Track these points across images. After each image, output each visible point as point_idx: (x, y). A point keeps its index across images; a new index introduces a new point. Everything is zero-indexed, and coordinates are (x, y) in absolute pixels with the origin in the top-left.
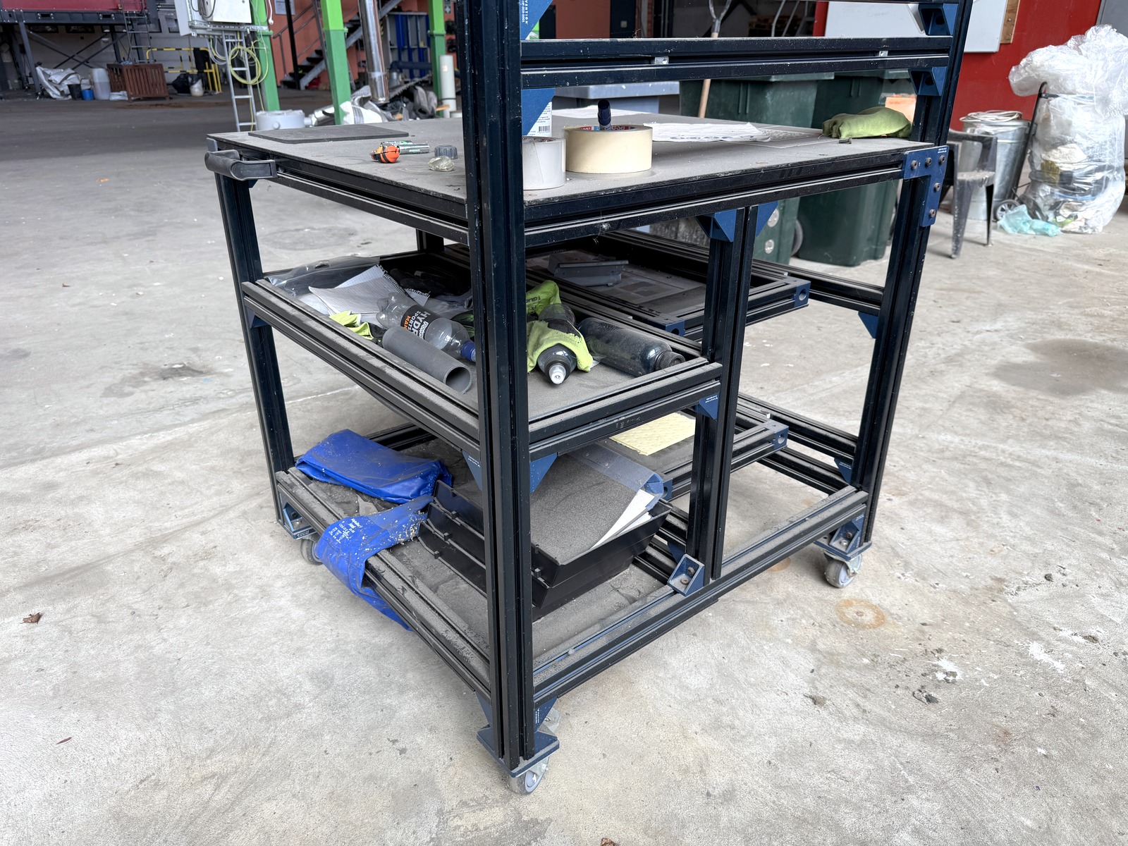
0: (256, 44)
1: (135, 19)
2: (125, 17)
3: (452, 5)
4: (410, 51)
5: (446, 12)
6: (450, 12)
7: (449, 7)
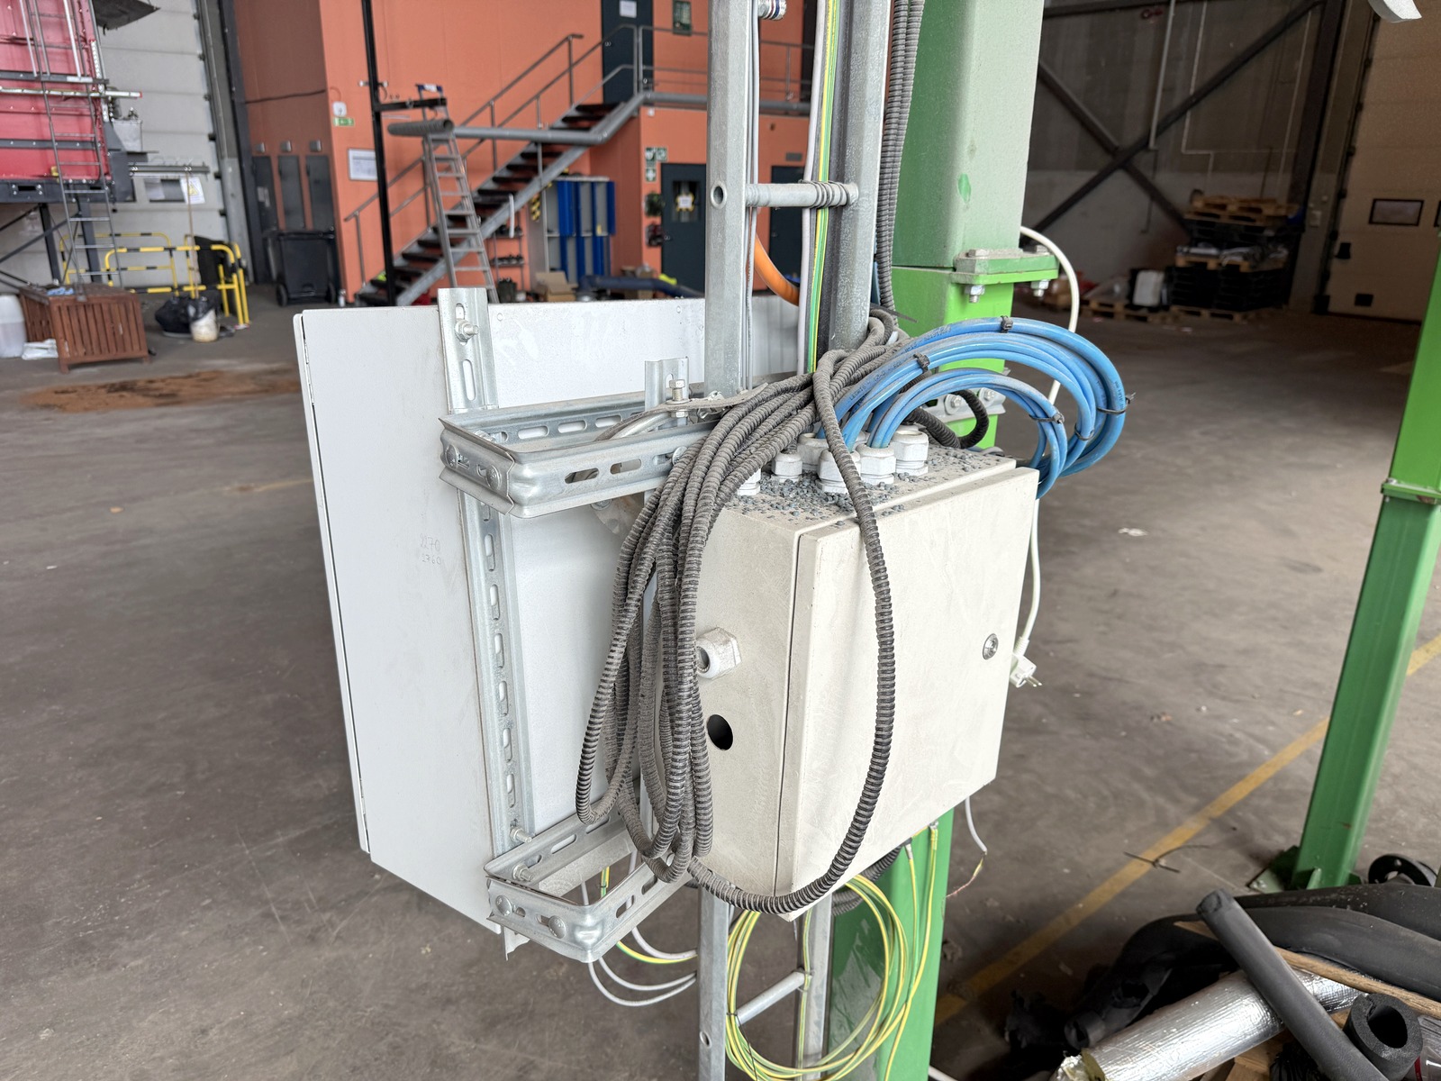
1: (85, 196)
2: (65, 192)
3: (657, 167)
4: (580, 242)
5: (647, 179)
6: (654, 179)
7: (654, 171)
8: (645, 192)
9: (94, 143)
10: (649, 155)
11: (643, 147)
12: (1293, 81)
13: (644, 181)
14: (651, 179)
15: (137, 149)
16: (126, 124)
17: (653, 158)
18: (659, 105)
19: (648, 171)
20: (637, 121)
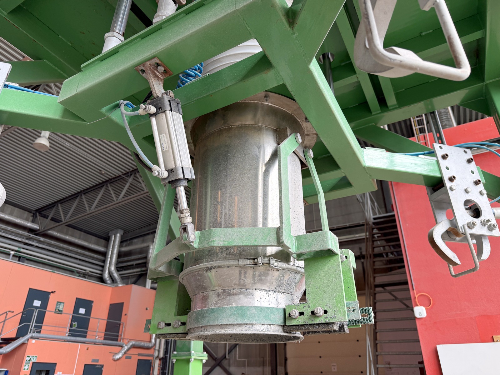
3: (30, 364)
5: (24, 369)
6: (28, 369)
7: (28, 366)
8: (21, 374)
10: (28, 359)
11: (26, 355)
13: (22, 370)
14: (26, 369)
17: (30, 360)
18: (38, 339)
19: (25, 365)
20: (26, 345)
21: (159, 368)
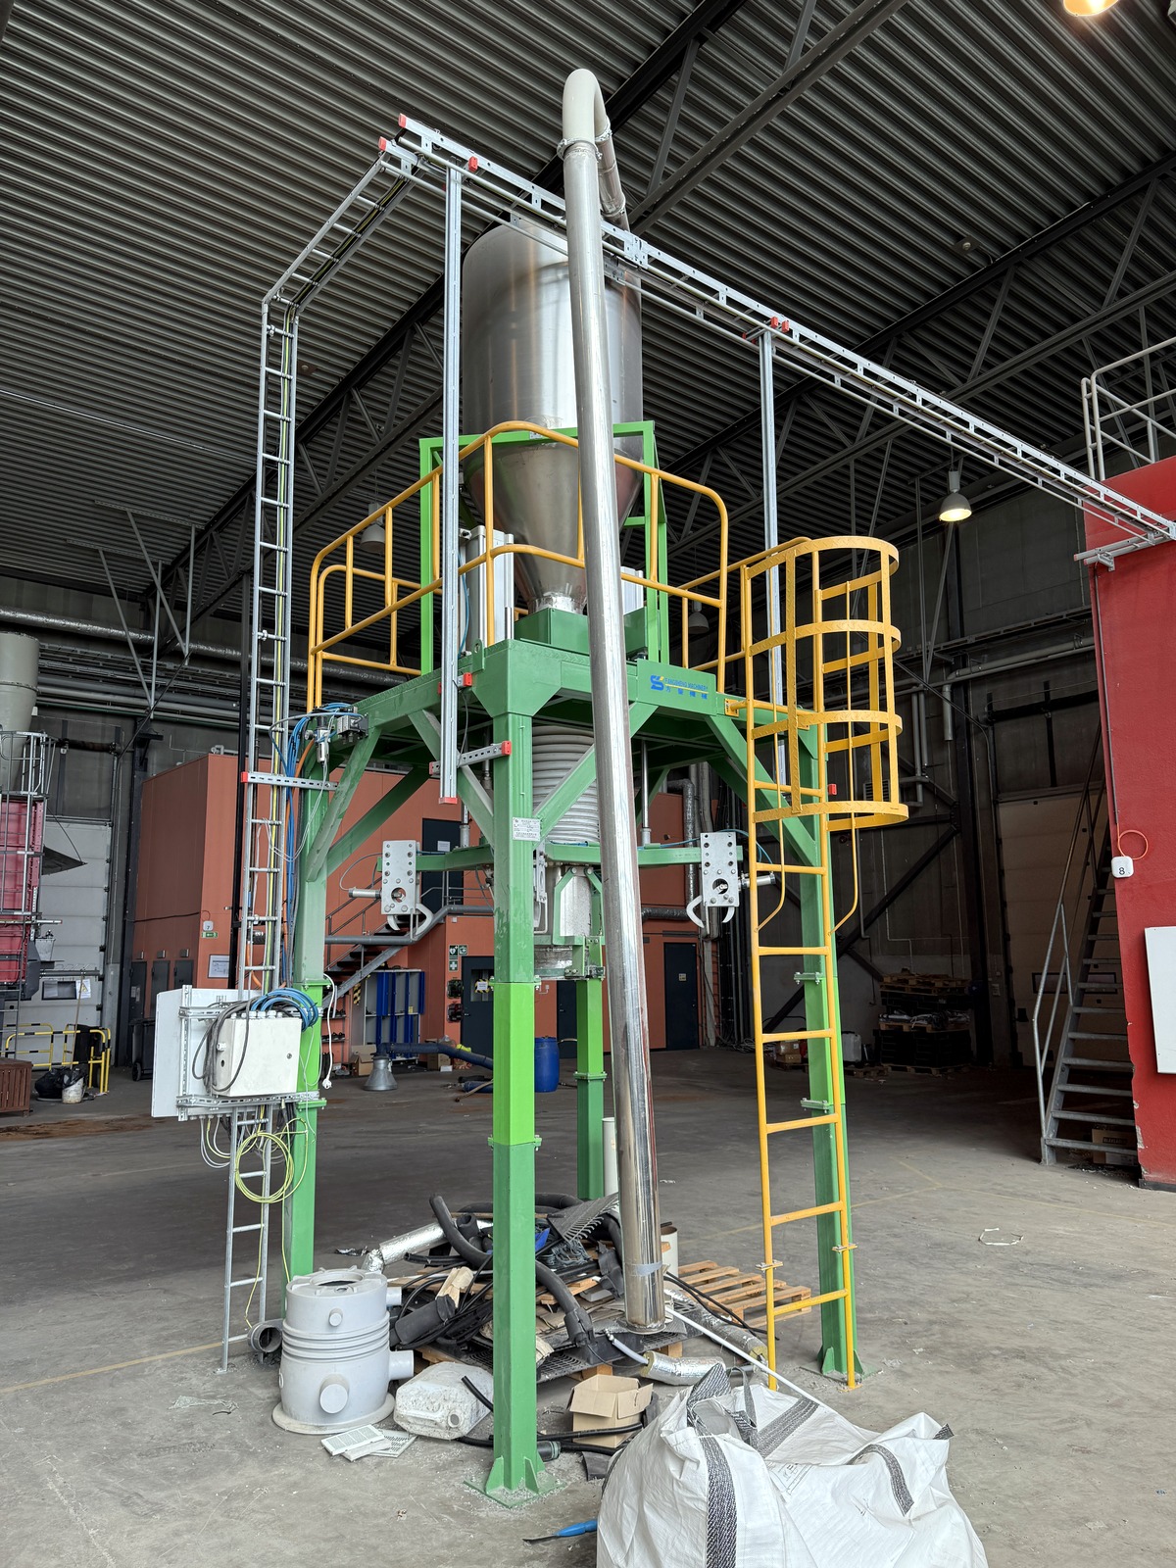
0: (293, 1126)
3: (459, 960)
4: (394, 1020)
5: (451, 969)
6: (456, 969)
7: (456, 963)
8: (448, 978)
9: (19, 956)
10: (452, 951)
11: (448, 946)
12: (955, 886)
13: (447, 969)
14: (453, 969)
15: (48, 960)
16: (43, 941)
17: (456, 953)
18: (462, 914)
19: (451, 963)
20: (442, 926)
21: (715, 959)
